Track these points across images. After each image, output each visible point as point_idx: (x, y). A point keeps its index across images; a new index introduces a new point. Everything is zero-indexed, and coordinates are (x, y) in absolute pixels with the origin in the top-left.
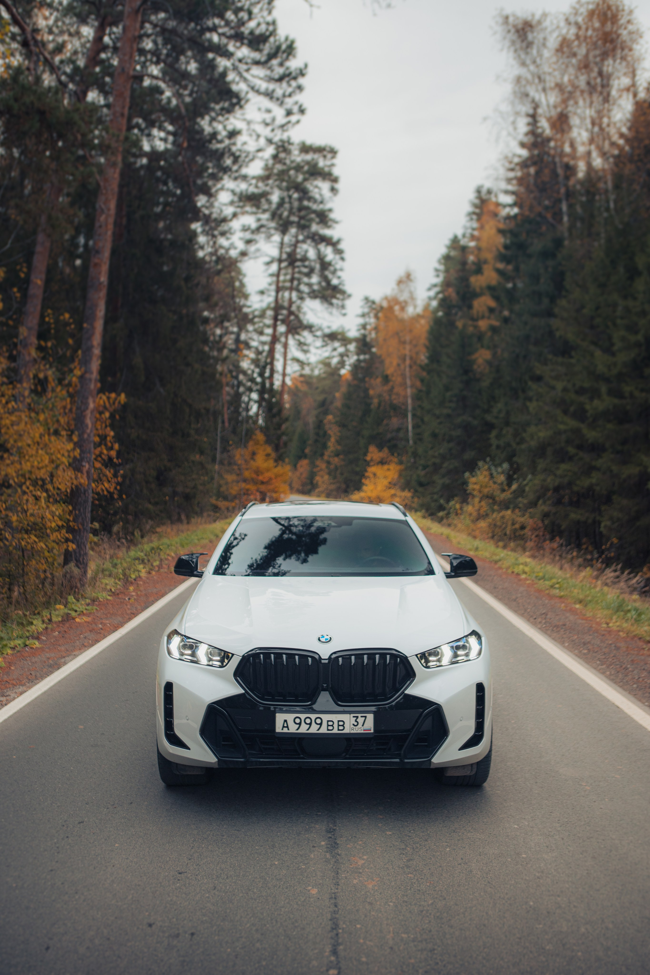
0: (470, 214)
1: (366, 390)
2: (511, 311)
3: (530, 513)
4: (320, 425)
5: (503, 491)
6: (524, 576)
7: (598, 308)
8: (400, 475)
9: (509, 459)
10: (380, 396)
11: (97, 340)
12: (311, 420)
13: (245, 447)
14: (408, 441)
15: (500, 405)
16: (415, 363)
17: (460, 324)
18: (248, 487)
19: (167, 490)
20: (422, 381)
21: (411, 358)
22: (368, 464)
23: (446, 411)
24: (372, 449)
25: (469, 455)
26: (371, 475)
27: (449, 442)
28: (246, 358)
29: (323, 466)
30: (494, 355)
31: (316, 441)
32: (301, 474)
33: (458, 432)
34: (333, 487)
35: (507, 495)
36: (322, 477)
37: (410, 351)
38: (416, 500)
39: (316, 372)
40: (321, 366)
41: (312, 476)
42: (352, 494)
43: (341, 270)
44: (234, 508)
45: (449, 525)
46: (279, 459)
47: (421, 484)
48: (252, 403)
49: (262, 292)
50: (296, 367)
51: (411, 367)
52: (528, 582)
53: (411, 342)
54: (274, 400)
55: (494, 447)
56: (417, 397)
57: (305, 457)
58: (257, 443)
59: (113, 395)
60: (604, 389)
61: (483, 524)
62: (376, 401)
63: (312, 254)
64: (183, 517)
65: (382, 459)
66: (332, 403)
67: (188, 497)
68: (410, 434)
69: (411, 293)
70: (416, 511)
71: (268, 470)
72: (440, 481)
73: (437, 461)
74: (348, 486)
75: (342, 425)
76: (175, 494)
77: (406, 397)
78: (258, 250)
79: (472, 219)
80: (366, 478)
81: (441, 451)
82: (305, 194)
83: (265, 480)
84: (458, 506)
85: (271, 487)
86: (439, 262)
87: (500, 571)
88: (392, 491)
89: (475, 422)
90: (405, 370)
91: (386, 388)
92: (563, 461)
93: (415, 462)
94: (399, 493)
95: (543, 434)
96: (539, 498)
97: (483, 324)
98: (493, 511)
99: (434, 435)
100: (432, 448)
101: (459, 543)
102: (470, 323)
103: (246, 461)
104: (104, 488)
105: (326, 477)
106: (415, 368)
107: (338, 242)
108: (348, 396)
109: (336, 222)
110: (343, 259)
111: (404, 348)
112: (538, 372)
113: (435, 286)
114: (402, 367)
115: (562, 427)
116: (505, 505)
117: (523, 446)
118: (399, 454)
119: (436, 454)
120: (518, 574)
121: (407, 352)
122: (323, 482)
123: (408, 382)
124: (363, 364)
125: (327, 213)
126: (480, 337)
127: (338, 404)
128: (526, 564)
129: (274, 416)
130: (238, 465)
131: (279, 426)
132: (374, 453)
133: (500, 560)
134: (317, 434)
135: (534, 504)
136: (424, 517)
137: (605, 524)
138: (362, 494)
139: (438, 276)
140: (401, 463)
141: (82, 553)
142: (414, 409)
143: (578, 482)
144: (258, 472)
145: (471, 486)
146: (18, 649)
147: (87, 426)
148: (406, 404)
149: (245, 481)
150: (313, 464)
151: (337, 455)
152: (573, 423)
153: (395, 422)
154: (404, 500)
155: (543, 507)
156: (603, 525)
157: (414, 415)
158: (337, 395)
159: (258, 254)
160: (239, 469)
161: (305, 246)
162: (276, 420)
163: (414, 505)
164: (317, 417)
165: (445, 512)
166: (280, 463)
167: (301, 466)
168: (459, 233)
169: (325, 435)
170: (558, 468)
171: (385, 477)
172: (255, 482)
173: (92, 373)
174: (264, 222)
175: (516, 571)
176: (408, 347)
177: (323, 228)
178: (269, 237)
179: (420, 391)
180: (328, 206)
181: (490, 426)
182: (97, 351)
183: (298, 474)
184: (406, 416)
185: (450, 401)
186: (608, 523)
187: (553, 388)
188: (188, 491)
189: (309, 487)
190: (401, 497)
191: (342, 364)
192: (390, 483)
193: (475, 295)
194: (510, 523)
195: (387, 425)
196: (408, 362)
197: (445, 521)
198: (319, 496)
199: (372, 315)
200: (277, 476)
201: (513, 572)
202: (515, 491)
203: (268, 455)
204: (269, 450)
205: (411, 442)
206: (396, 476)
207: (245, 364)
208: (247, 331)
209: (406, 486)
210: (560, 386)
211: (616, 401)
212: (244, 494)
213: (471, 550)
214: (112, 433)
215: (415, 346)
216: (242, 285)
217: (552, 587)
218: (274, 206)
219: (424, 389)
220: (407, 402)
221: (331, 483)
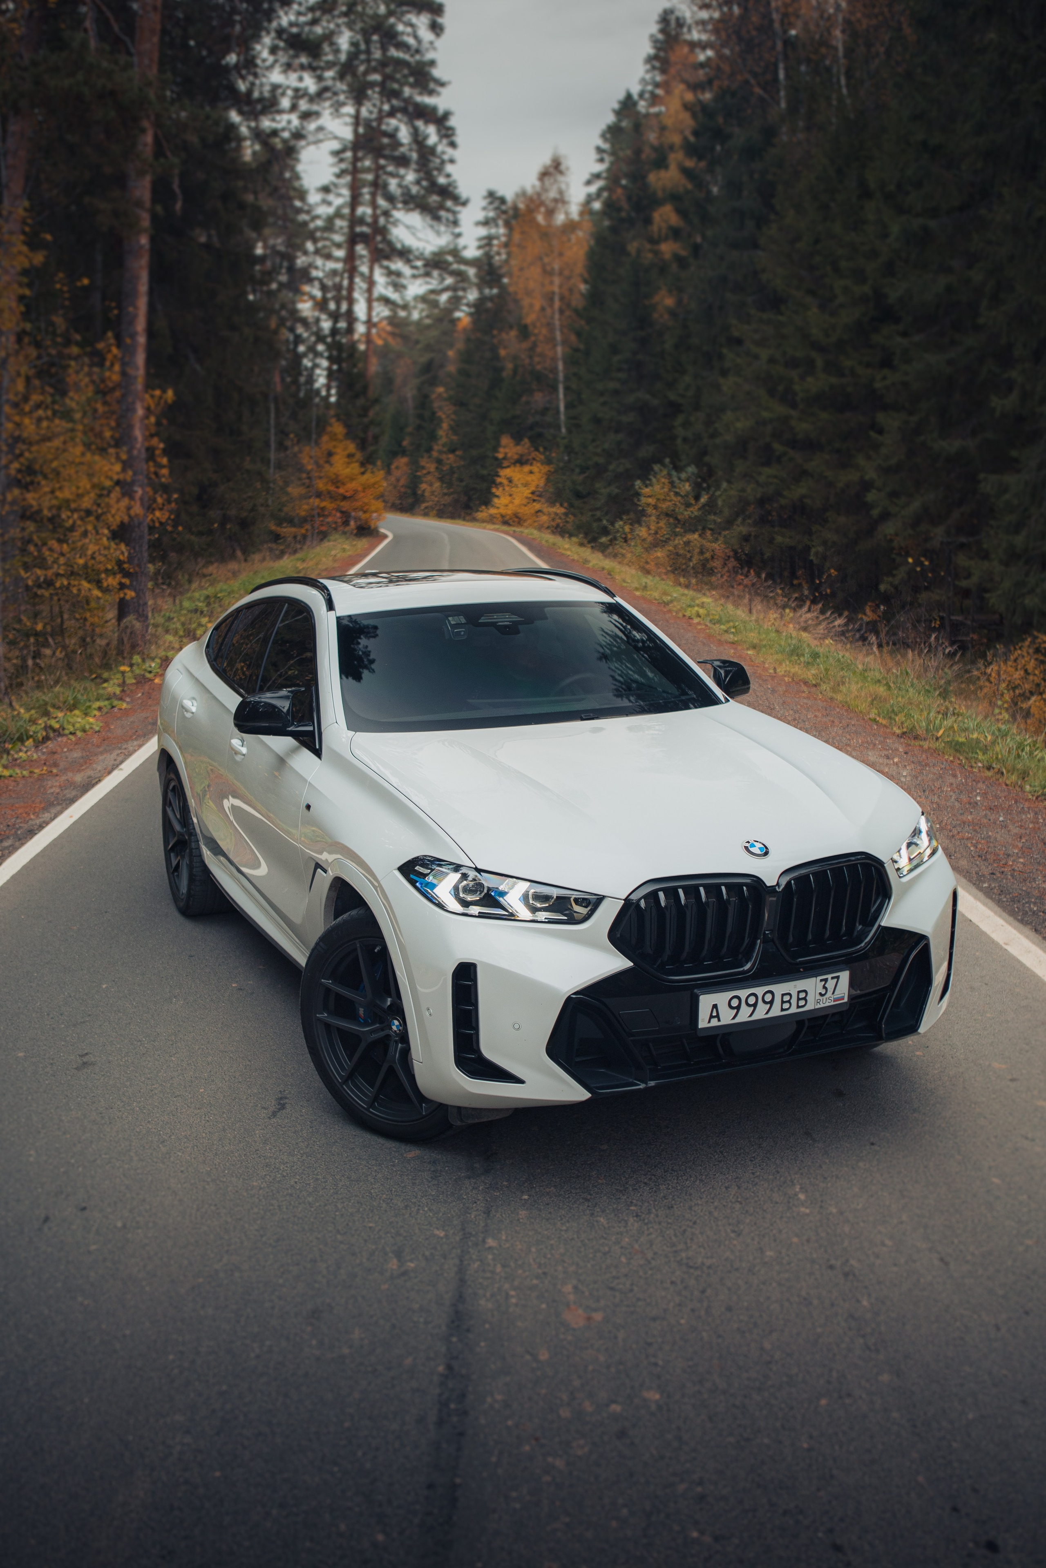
0: (649, 59)
1: (494, 349)
2: (704, 237)
3: (725, 536)
4: (423, 401)
5: (688, 505)
6: (696, 620)
7: (817, 241)
8: (548, 480)
9: (698, 461)
10: (515, 358)
11: (141, 325)
12: (410, 393)
13: (317, 443)
14: (558, 427)
15: (687, 379)
16: (569, 305)
17: (632, 247)
18: (323, 504)
19: (214, 513)
20: (579, 334)
21: (562, 298)
22: (499, 464)
23: (612, 385)
24: (505, 440)
25: (646, 451)
26: (505, 482)
27: (617, 431)
28: (306, 298)
29: (432, 467)
30: (679, 303)
31: (419, 428)
32: (398, 480)
33: (629, 418)
34: (448, 499)
35: (694, 511)
36: (431, 485)
37: (561, 287)
38: (571, 518)
39: (415, 315)
40: (421, 306)
41: (414, 482)
42: (477, 511)
43: (452, 161)
44: (305, 537)
45: (615, 556)
46: (367, 462)
47: (578, 495)
48: (318, 371)
49: (326, 189)
50: (386, 312)
51: (561, 312)
52: (699, 627)
53: (561, 273)
54: (355, 370)
55: (679, 441)
56: (571, 361)
57: (404, 453)
58: (333, 437)
59: (158, 393)
60: (819, 363)
61: (660, 553)
62: (510, 366)
63: (404, 135)
64: (239, 553)
65: (522, 456)
66: (442, 366)
67: (244, 524)
68: (562, 417)
69: (561, 192)
70: (571, 535)
71: (352, 479)
72: (604, 490)
73: (601, 460)
74: (470, 499)
75: (460, 404)
76: (225, 519)
77: (554, 359)
78: (320, 129)
79: (654, 68)
80: (498, 485)
81: (606, 446)
82: (390, 37)
83: (348, 494)
84: (627, 528)
85: (358, 504)
86: (603, 136)
87: (668, 616)
88: (537, 506)
89: (655, 402)
90: (552, 318)
91: (525, 345)
92: (767, 463)
93: (569, 461)
94: (547, 509)
95: (742, 425)
96: (737, 515)
97: (667, 248)
98: (676, 535)
99: (597, 421)
100: (593, 441)
101: (624, 581)
102: (648, 246)
103: (317, 464)
104: (155, 518)
105: (437, 484)
106: (568, 313)
107: (447, 115)
108: (467, 357)
109: (442, 84)
110: (453, 145)
111: (552, 283)
112: (736, 334)
113: (597, 176)
114: (549, 311)
115: (765, 414)
116: (691, 525)
117: (718, 441)
118: (545, 448)
119: (599, 450)
120: (690, 618)
121: (556, 289)
122: (433, 493)
123: (558, 336)
124: (489, 305)
125: (427, 69)
126: (663, 269)
127: (452, 368)
128: (702, 605)
129: (356, 396)
130: (308, 473)
131: (365, 410)
132: (508, 448)
133: (671, 601)
134: (420, 417)
135: (729, 523)
136: (581, 545)
137: (816, 551)
138: (492, 511)
139: (601, 160)
140: (548, 461)
141: (141, 602)
142: (567, 378)
143: (785, 493)
144: (337, 481)
145: (644, 500)
146: (105, 710)
147: (136, 439)
148: (554, 370)
149: (319, 495)
150: (415, 465)
151: (452, 451)
152: (781, 410)
153: (539, 399)
154: (553, 520)
155: (741, 528)
156: (813, 550)
157: (567, 389)
158: (451, 353)
159: (321, 136)
160: (309, 478)
161: (393, 122)
162: (361, 402)
163: (569, 527)
164: (419, 389)
165: (609, 537)
166: (370, 467)
167: (397, 468)
168: (635, 90)
169: (434, 419)
170: (760, 474)
171: (526, 485)
172: (332, 497)
173: (137, 369)
174: (329, 83)
175: (688, 614)
176: (557, 280)
177: (421, 94)
178: (337, 106)
179: (576, 350)
180: (429, 56)
181: (675, 408)
182: (142, 340)
183: (393, 479)
184: (555, 389)
185: (620, 370)
186: (820, 549)
187: (756, 357)
188: (244, 514)
189: (410, 500)
190: (549, 514)
191: (455, 301)
192: (533, 493)
193: (655, 202)
194: (697, 550)
195: (528, 403)
196: (557, 304)
197: (610, 550)
198: (426, 515)
199: (500, 222)
200: (365, 488)
201: (684, 616)
202: (704, 506)
203: (350, 456)
204: (352, 447)
205: (564, 430)
206: (542, 483)
207: (305, 307)
208: (306, 253)
209: (556, 497)
210: (764, 354)
211: (833, 380)
212: (319, 515)
213: (637, 589)
214: (162, 446)
215: (569, 278)
216: (297, 177)
217: (726, 631)
218: (343, 57)
219: (582, 347)
220: (556, 368)
221: (445, 494)
